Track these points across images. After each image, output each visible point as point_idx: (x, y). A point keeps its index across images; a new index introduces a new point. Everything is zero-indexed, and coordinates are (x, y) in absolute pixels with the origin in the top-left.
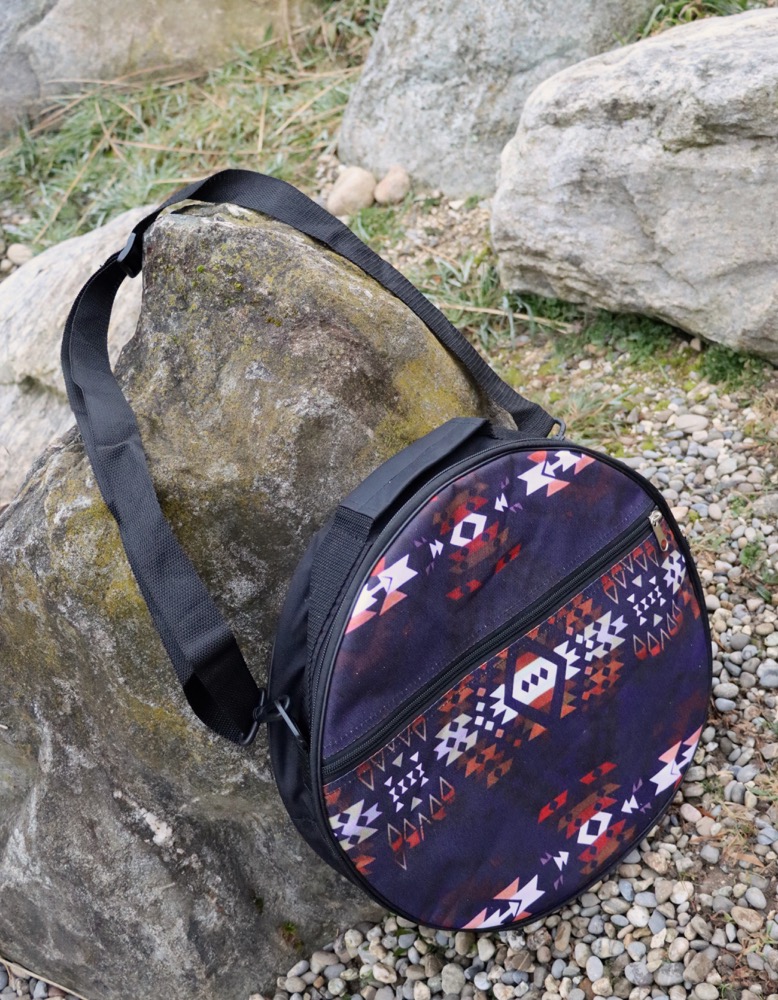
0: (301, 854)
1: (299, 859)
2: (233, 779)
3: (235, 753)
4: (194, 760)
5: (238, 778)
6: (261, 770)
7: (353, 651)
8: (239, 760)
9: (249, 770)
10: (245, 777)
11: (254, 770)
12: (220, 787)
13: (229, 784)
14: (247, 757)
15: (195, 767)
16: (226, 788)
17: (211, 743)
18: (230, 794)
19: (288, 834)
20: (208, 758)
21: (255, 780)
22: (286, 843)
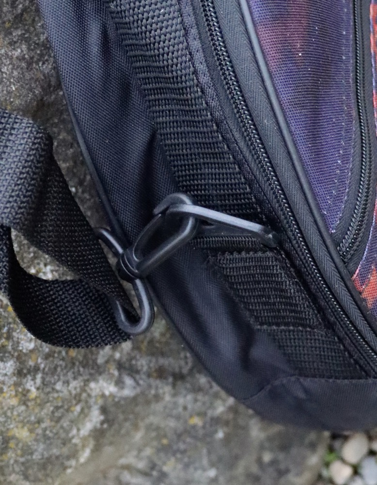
0: (212, 465)
1: (212, 473)
2: (87, 427)
3: (73, 384)
4: (18, 441)
5: (95, 417)
6: (119, 383)
7: (275, 18)
8: (83, 390)
9: (103, 396)
10: (104, 410)
11: (110, 389)
12: (74, 454)
13: (84, 439)
14: (93, 378)
15: (27, 451)
16: (84, 446)
17: (34, 393)
18: (93, 451)
19: (183, 452)
20: (39, 421)
21: (117, 404)
22: (187, 466)
